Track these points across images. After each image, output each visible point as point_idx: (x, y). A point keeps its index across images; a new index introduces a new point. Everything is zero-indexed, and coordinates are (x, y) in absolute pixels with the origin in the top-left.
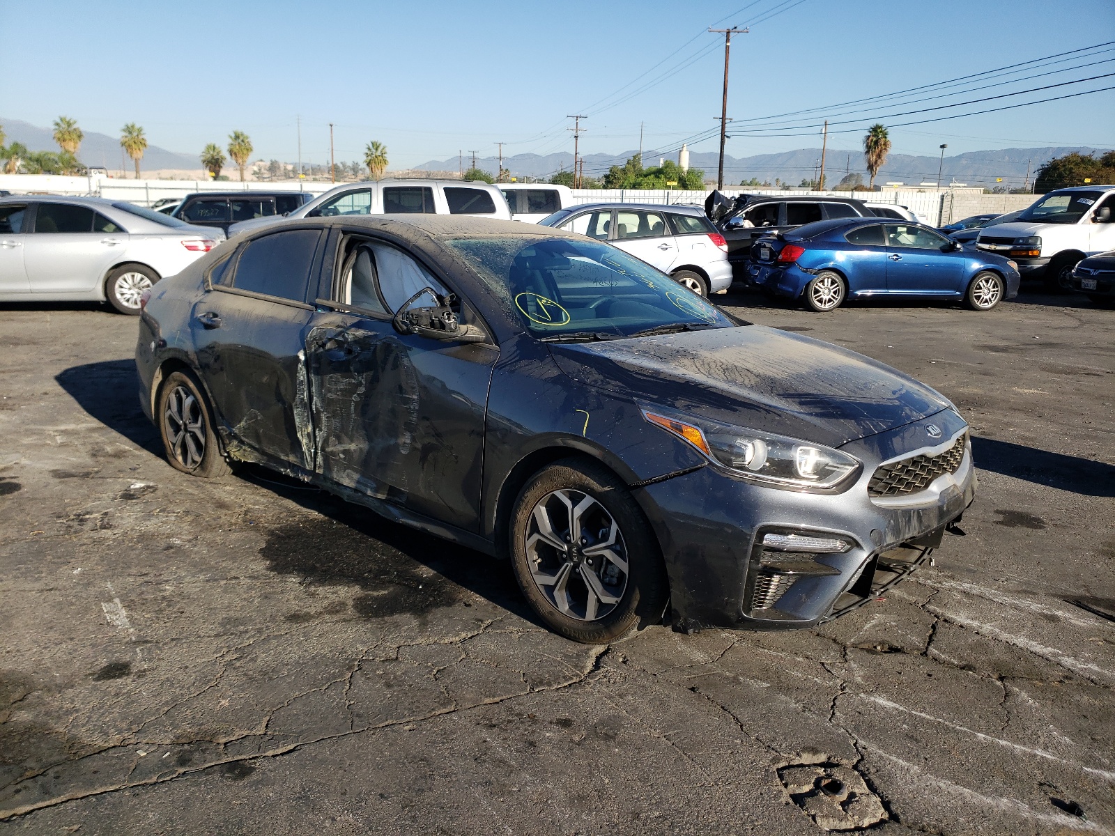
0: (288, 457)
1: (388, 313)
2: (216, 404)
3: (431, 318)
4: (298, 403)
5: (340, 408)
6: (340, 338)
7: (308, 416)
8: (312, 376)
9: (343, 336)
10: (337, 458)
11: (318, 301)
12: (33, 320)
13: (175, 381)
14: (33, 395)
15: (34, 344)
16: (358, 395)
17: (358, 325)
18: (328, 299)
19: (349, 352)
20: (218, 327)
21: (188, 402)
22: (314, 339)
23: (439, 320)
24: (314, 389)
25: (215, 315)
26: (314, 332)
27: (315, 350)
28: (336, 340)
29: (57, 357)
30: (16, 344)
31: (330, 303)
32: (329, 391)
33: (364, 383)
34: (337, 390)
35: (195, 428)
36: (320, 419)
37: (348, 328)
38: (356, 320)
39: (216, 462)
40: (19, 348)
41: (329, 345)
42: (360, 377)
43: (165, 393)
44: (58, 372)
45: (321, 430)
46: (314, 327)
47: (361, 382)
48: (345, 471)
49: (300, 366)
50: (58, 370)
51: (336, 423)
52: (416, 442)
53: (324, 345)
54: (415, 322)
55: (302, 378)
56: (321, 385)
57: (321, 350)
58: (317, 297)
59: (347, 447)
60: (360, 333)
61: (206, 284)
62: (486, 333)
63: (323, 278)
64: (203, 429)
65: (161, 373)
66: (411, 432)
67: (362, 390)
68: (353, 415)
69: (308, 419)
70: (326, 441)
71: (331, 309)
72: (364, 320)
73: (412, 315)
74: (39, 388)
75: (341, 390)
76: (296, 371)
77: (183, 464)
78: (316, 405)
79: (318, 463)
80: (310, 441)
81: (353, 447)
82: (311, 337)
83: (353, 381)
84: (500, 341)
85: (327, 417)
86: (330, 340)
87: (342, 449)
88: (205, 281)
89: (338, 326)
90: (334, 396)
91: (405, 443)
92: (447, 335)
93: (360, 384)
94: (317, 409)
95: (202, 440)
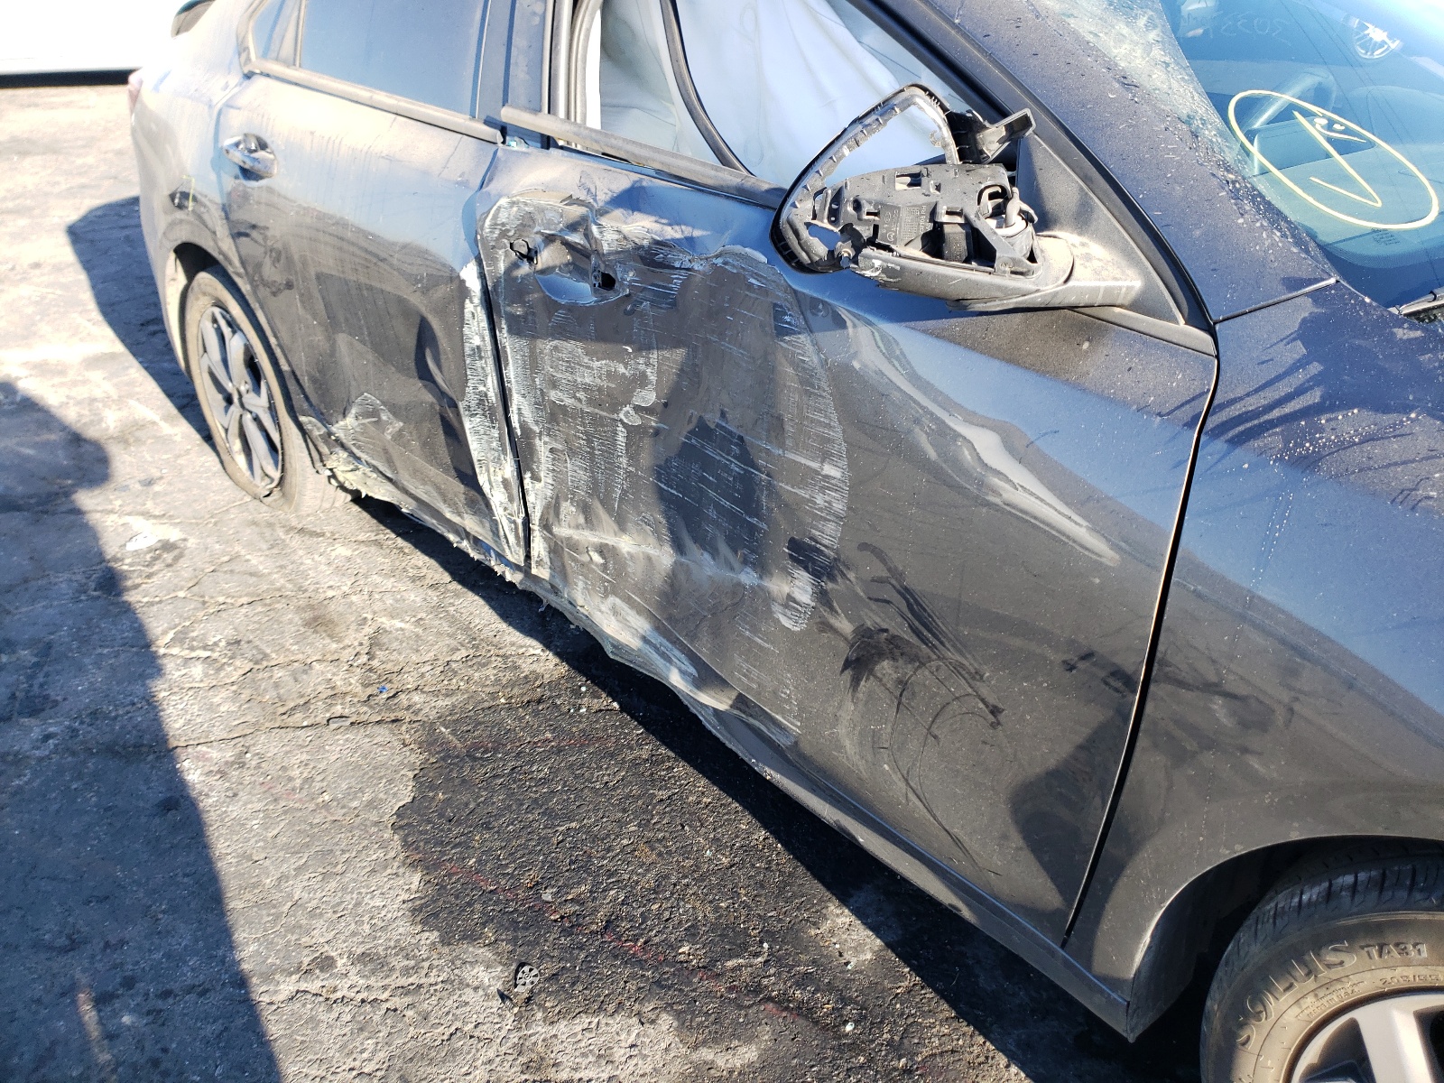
0: (462, 518)
1: (724, 161)
2: (290, 365)
3: (933, 213)
4: (473, 404)
5: (586, 433)
6: (576, 238)
7: (500, 439)
8: (504, 336)
9: (588, 235)
10: (585, 558)
11: (508, 115)
12: (67, 105)
13: (204, 294)
14: (13, 269)
15: (55, 152)
16: (638, 409)
17: (631, 200)
18: (538, 110)
19: (608, 282)
20: (269, 175)
21: (236, 346)
22: (504, 234)
23: (968, 225)
24: (511, 372)
25: (263, 146)
26: (503, 210)
27: (508, 271)
28: (567, 244)
29: (83, 180)
30: (24, 154)
31: (543, 123)
32: (554, 384)
33: (653, 378)
34: (575, 387)
35: (258, 403)
36: (531, 449)
37: (602, 212)
38: (622, 181)
39: (309, 486)
40: (27, 162)
41: (546, 258)
42: (641, 361)
43: (192, 316)
44: (73, 216)
45: (536, 478)
46: (500, 196)
47: (644, 375)
48: (606, 597)
49: (469, 307)
50: (73, 212)
51: (576, 471)
52: (832, 609)
53: (530, 256)
54: (866, 233)
55: (477, 341)
56: (532, 364)
57: (525, 268)
58: (505, 102)
59: (610, 540)
60: (642, 227)
61: (244, 56)
62: (1146, 276)
63: (519, 41)
64: (272, 408)
65: (180, 269)
66: (816, 574)
67: (648, 397)
68: (624, 461)
69: (503, 445)
70: (553, 508)
71: (547, 142)
72: (647, 182)
73: (857, 206)
74: (28, 253)
75: (587, 388)
76: (462, 321)
77: (248, 473)
78: (520, 414)
79: (534, 553)
80: (511, 499)
81: (626, 544)
82: (493, 226)
83: (621, 369)
84: (1215, 311)
85: (552, 451)
86: (549, 239)
87: (596, 540)
88: (242, 49)
89: (571, 200)
90: (569, 401)
91: (790, 598)
92: (999, 288)
93: (641, 380)
94: (523, 426)
95: (275, 437)
